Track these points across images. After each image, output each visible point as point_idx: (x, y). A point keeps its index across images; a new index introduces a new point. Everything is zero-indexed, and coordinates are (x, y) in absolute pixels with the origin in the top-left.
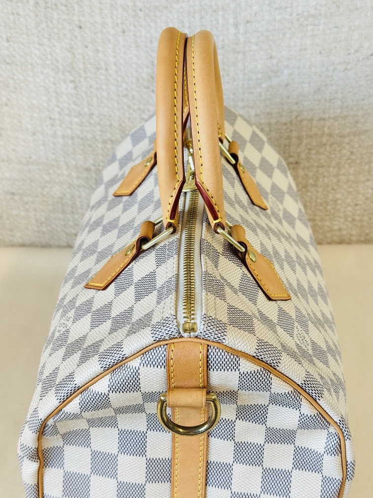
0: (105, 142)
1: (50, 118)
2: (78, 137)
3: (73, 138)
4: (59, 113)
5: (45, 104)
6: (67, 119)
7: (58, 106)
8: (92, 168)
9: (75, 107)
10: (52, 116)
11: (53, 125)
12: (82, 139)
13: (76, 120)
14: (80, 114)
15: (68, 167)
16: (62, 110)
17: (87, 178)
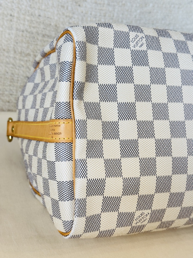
0: (44, 36)
1: (11, 15)
2: (27, 31)
3: (23, 31)
4: (18, 13)
5: (9, 4)
6: (22, 16)
7: (18, 7)
8: (32, 53)
9: (29, 9)
10: (12, 14)
11: (11, 21)
12: (29, 33)
13: (28, 18)
14: (32, 15)
15: (15, 52)
16: (21, 10)
17: (27, 61)
